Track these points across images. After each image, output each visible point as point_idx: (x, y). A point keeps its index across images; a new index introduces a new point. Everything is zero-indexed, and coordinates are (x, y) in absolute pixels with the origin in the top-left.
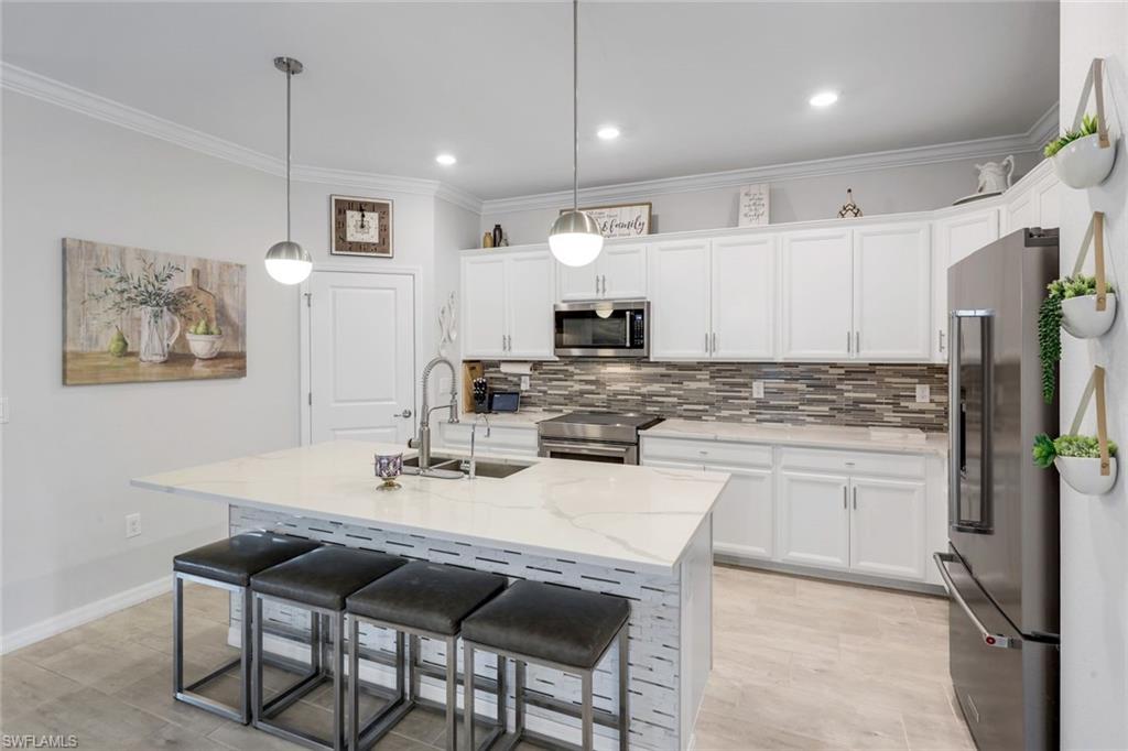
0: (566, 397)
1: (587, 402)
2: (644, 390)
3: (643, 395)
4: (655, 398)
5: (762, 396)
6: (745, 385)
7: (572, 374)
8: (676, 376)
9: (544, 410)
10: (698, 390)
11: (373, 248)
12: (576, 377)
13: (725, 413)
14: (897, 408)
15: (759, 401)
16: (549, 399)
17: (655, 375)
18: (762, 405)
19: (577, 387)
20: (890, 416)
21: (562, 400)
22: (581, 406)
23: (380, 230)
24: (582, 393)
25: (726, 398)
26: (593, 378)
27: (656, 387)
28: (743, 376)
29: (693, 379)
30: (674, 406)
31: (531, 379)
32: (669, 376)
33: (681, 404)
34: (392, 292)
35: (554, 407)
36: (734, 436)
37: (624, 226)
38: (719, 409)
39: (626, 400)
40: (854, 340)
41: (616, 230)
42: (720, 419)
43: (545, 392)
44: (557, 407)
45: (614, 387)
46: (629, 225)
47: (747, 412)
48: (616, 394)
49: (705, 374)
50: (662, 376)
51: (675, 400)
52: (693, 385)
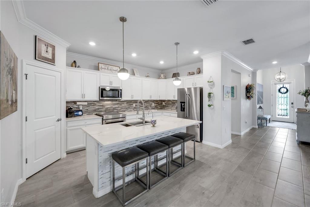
0: (94, 110)
1: (100, 111)
2: (114, 107)
3: (114, 108)
4: (116, 108)
5: (135, 106)
6: (132, 104)
7: (96, 104)
8: (120, 103)
9: (87, 114)
10: (124, 106)
11: (50, 60)
12: (97, 105)
13: (129, 110)
14: (151, 107)
15: (134, 107)
16: (89, 111)
17: (116, 103)
18: (135, 108)
19: (97, 107)
20: (150, 108)
21: (93, 111)
22: (98, 112)
23: (52, 55)
24: (98, 109)
25: (129, 107)
26: (102, 105)
27: (116, 106)
28: (132, 103)
29: (123, 104)
30: (120, 109)
31: (83, 106)
32: (119, 103)
33: (121, 109)
34: (54, 77)
35: (90, 113)
36: (130, 114)
37: (114, 70)
38: (128, 109)
39: (110, 109)
40: (151, 97)
41: (113, 71)
42: (128, 111)
43: (87, 109)
44: (91, 113)
45: (107, 107)
46: (116, 71)
47: (132, 109)
48: (107, 108)
49: (125, 103)
50: (118, 103)
51: (120, 108)
52: (123, 105)
